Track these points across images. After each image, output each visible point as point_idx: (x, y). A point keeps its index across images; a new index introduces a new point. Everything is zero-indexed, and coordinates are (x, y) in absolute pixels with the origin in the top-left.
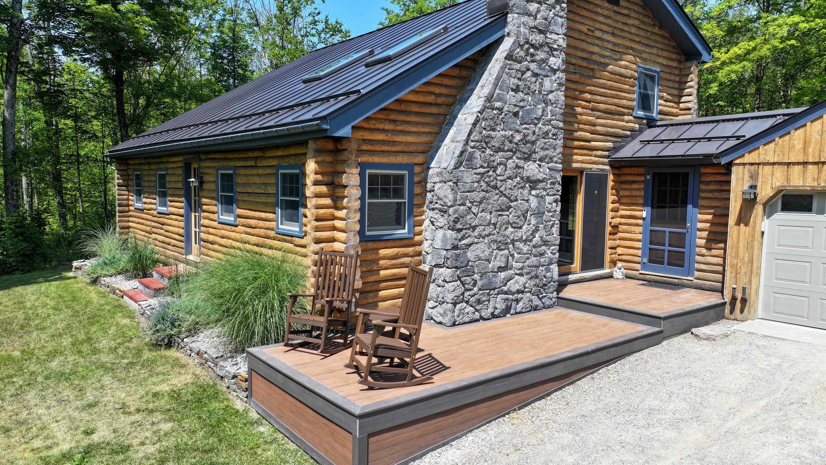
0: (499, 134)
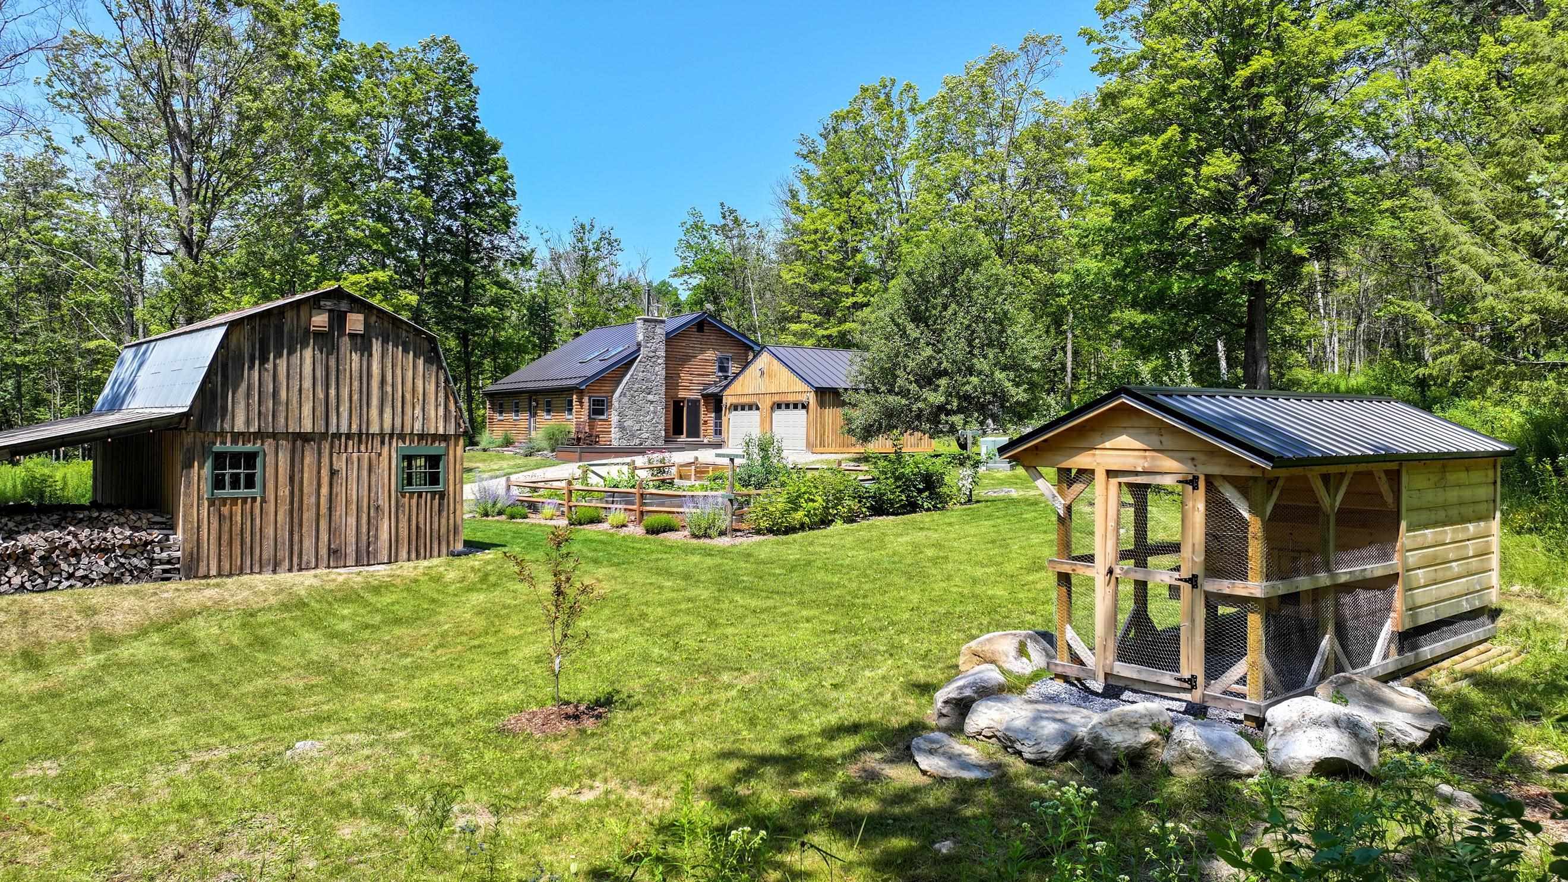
0: (636, 386)
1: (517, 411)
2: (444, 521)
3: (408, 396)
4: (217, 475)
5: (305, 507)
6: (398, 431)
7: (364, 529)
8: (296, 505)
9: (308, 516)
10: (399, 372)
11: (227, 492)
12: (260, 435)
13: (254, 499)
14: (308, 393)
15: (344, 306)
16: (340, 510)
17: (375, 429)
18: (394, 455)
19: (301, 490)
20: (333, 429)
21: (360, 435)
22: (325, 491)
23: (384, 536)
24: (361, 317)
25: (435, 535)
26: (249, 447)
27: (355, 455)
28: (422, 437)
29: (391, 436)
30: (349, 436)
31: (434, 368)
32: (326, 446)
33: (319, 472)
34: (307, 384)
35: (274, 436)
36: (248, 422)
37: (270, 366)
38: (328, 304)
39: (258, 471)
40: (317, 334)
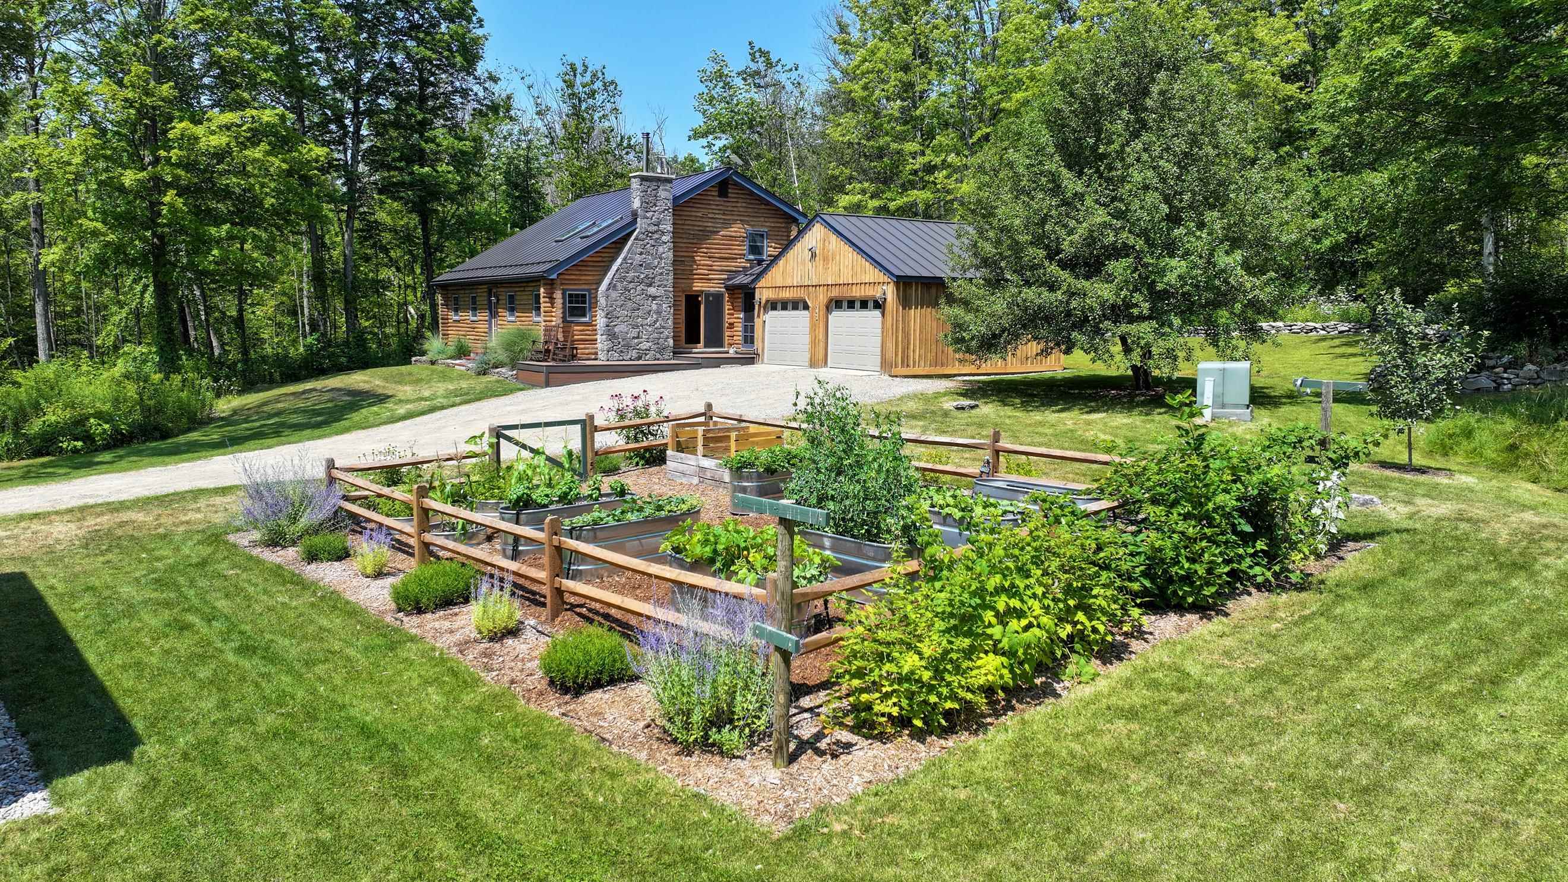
0: (631, 274)
1: (474, 309)
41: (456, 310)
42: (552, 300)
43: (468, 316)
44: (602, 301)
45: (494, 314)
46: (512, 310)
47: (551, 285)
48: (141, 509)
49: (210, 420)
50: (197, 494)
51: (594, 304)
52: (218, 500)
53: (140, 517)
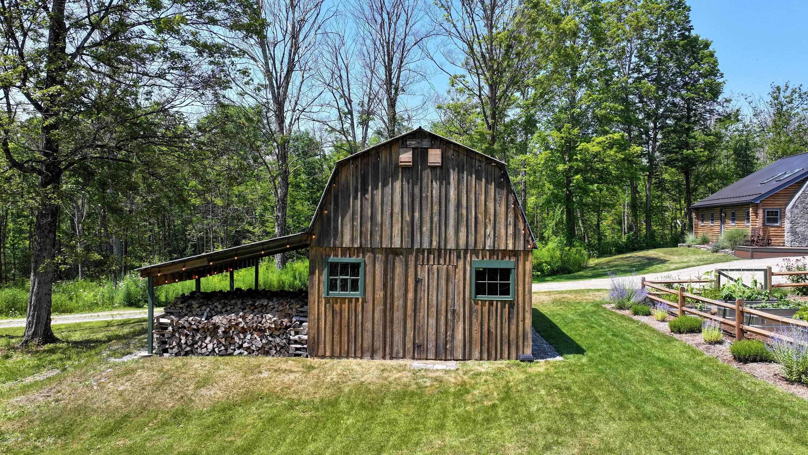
1: (712, 220)
2: (513, 327)
3: (481, 217)
4: (331, 280)
5: (395, 307)
6: (471, 246)
7: (443, 329)
8: (388, 306)
9: (398, 315)
10: (473, 196)
11: (338, 293)
12: (362, 250)
13: (357, 299)
14: (397, 217)
15: (426, 143)
16: (423, 313)
17: (451, 245)
18: (468, 268)
19: (392, 294)
20: (417, 246)
21: (439, 250)
22: (411, 295)
23: (459, 336)
24: (438, 152)
25: (505, 340)
26: (354, 259)
27: (435, 267)
28: (493, 252)
29: (466, 251)
30: (430, 251)
31: (505, 192)
32: (412, 259)
33: (406, 280)
34: (397, 209)
35: (373, 250)
36: (353, 240)
37: (368, 196)
38: (413, 143)
39: (360, 278)
40: (405, 168)
41: (703, 221)
42: (756, 214)
43: (709, 223)
44: (788, 214)
45: (723, 222)
46: (733, 220)
47: (756, 207)
48: (569, 294)
49: (587, 268)
50: (589, 290)
51: (783, 216)
52: (597, 293)
53: (569, 296)
